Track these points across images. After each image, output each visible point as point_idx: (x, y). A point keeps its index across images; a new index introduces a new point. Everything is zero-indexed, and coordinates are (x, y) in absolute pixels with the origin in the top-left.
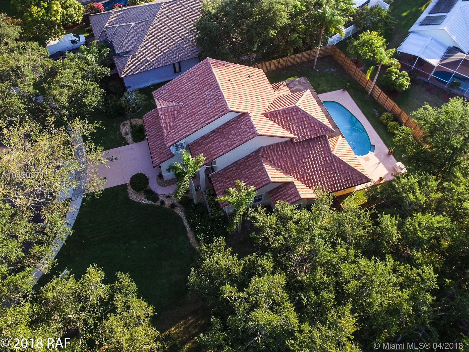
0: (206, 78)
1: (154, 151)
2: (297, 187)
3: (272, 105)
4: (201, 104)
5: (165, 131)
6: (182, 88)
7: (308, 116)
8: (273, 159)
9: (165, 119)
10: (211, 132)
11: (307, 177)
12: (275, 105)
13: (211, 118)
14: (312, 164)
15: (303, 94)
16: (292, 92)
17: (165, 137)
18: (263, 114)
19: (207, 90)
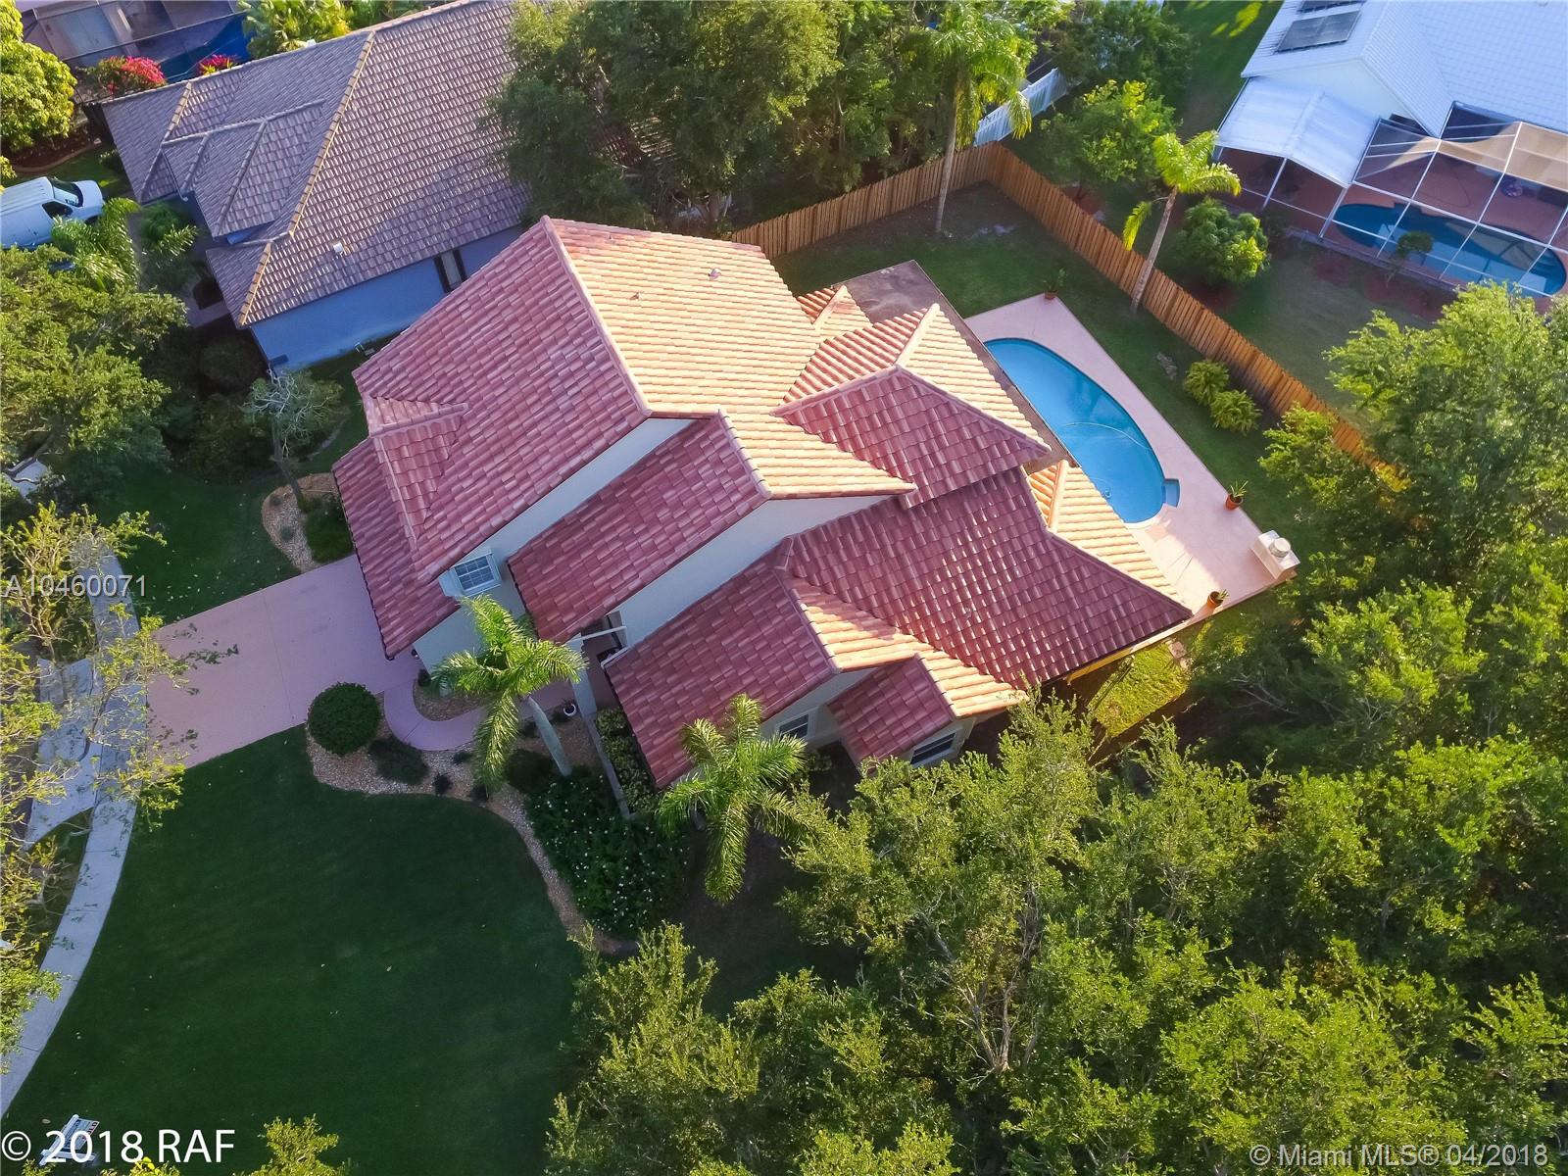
0: (547, 294)
1: (387, 596)
2: (935, 676)
3: (809, 375)
4: (535, 397)
5: (409, 519)
6: (459, 344)
7: (947, 404)
8: (835, 580)
9: (405, 473)
10: (588, 501)
11: (965, 632)
12: (819, 372)
13: (578, 452)
14: (981, 582)
15: (917, 324)
16: (874, 318)
17: (413, 543)
18: (777, 414)
19: (555, 341)
